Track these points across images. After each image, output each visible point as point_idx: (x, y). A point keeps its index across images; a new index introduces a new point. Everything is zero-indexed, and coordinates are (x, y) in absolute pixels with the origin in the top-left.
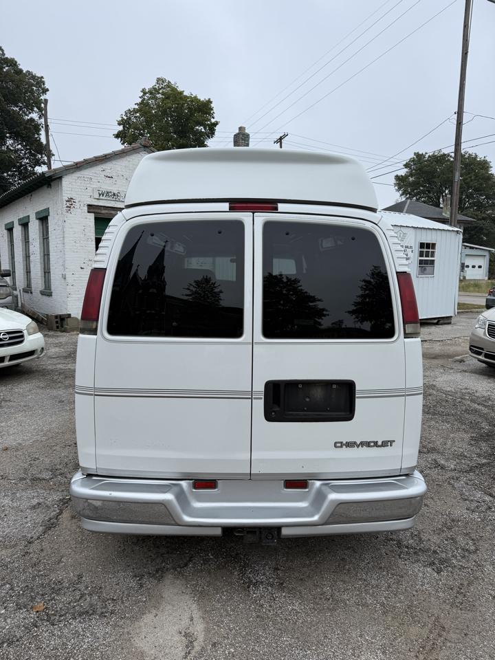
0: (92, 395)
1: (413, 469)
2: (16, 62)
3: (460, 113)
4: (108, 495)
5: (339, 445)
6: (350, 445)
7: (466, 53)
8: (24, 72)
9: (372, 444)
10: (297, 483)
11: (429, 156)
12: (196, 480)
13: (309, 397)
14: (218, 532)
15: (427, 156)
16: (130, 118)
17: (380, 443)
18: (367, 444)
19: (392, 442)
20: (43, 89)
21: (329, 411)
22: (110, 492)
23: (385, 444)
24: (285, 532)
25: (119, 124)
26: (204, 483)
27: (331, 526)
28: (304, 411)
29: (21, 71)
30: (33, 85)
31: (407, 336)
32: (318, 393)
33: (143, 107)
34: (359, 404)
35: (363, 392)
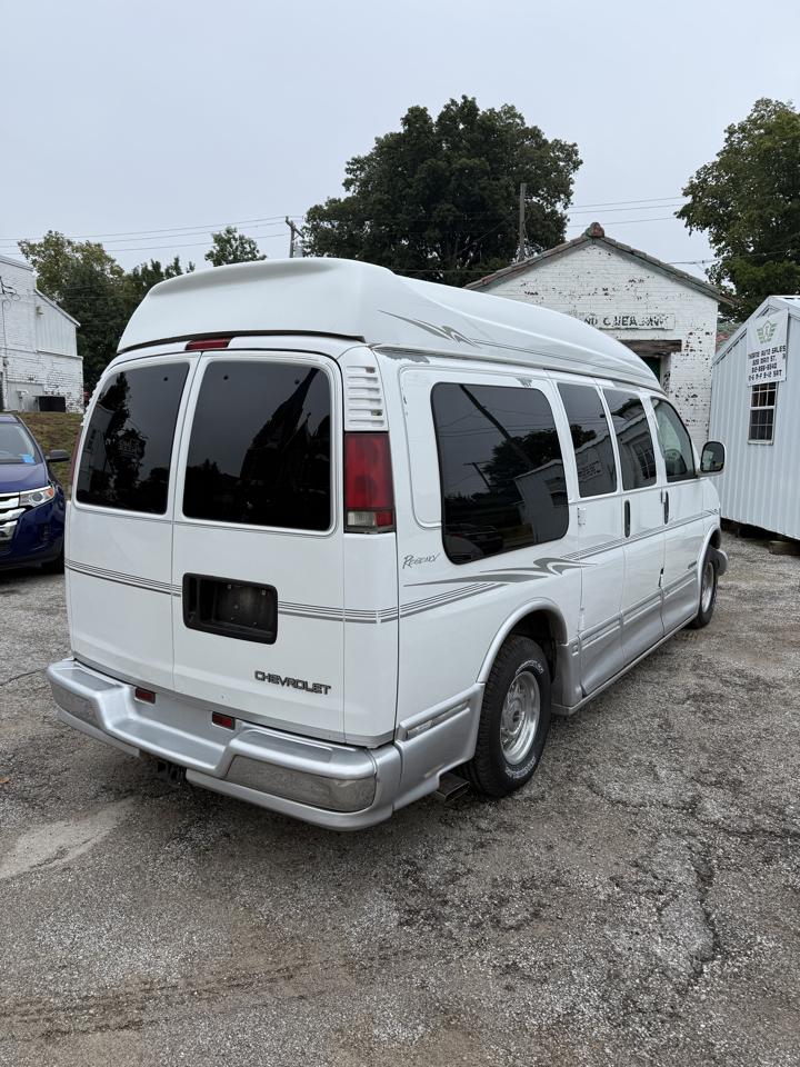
2: (539, 131)
5: (261, 676)
6: (273, 679)
8: (550, 142)
9: (300, 685)
10: (224, 719)
13: (237, 604)
16: (705, 180)
17: (310, 686)
18: (294, 683)
19: (327, 688)
20: (574, 163)
21: (255, 626)
23: (317, 688)
25: (686, 194)
26: (144, 693)
27: (232, 784)
28: (231, 621)
29: (545, 142)
30: (559, 159)
31: (348, 529)
32: (247, 600)
33: (730, 157)
34: (283, 621)
35: (288, 604)
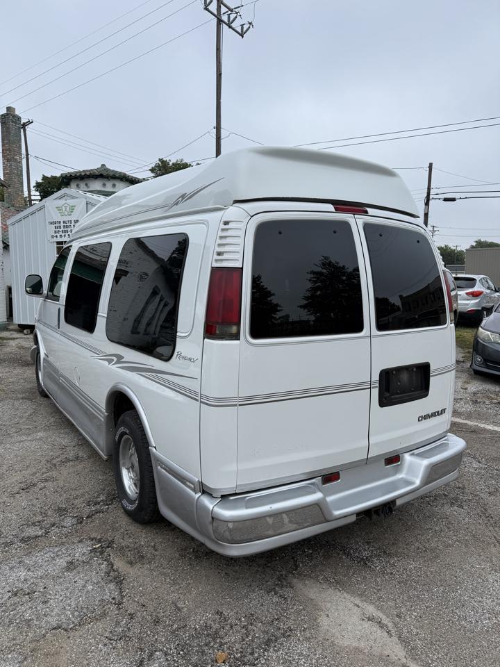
0: (236, 405)
1: (447, 432)
3: (218, 128)
4: (269, 509)
5: (421, 419)
6: (426, 417)
7: (220, 74)
9: (436, 414)
11: (173, 164)
12: (324, 476)
13: (400, 382)
14: (354, 518)
15: (171, 163)
17: (440, 412)
18: (434, 414)
19: (445, 409)
22: (271, 506)
23: (442, 412)
24: (399, 502)
26: (330, 477)
28: (398, 394)
32: (405, 377)
